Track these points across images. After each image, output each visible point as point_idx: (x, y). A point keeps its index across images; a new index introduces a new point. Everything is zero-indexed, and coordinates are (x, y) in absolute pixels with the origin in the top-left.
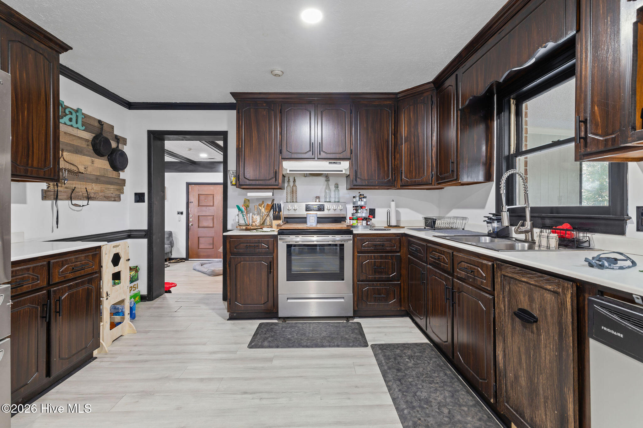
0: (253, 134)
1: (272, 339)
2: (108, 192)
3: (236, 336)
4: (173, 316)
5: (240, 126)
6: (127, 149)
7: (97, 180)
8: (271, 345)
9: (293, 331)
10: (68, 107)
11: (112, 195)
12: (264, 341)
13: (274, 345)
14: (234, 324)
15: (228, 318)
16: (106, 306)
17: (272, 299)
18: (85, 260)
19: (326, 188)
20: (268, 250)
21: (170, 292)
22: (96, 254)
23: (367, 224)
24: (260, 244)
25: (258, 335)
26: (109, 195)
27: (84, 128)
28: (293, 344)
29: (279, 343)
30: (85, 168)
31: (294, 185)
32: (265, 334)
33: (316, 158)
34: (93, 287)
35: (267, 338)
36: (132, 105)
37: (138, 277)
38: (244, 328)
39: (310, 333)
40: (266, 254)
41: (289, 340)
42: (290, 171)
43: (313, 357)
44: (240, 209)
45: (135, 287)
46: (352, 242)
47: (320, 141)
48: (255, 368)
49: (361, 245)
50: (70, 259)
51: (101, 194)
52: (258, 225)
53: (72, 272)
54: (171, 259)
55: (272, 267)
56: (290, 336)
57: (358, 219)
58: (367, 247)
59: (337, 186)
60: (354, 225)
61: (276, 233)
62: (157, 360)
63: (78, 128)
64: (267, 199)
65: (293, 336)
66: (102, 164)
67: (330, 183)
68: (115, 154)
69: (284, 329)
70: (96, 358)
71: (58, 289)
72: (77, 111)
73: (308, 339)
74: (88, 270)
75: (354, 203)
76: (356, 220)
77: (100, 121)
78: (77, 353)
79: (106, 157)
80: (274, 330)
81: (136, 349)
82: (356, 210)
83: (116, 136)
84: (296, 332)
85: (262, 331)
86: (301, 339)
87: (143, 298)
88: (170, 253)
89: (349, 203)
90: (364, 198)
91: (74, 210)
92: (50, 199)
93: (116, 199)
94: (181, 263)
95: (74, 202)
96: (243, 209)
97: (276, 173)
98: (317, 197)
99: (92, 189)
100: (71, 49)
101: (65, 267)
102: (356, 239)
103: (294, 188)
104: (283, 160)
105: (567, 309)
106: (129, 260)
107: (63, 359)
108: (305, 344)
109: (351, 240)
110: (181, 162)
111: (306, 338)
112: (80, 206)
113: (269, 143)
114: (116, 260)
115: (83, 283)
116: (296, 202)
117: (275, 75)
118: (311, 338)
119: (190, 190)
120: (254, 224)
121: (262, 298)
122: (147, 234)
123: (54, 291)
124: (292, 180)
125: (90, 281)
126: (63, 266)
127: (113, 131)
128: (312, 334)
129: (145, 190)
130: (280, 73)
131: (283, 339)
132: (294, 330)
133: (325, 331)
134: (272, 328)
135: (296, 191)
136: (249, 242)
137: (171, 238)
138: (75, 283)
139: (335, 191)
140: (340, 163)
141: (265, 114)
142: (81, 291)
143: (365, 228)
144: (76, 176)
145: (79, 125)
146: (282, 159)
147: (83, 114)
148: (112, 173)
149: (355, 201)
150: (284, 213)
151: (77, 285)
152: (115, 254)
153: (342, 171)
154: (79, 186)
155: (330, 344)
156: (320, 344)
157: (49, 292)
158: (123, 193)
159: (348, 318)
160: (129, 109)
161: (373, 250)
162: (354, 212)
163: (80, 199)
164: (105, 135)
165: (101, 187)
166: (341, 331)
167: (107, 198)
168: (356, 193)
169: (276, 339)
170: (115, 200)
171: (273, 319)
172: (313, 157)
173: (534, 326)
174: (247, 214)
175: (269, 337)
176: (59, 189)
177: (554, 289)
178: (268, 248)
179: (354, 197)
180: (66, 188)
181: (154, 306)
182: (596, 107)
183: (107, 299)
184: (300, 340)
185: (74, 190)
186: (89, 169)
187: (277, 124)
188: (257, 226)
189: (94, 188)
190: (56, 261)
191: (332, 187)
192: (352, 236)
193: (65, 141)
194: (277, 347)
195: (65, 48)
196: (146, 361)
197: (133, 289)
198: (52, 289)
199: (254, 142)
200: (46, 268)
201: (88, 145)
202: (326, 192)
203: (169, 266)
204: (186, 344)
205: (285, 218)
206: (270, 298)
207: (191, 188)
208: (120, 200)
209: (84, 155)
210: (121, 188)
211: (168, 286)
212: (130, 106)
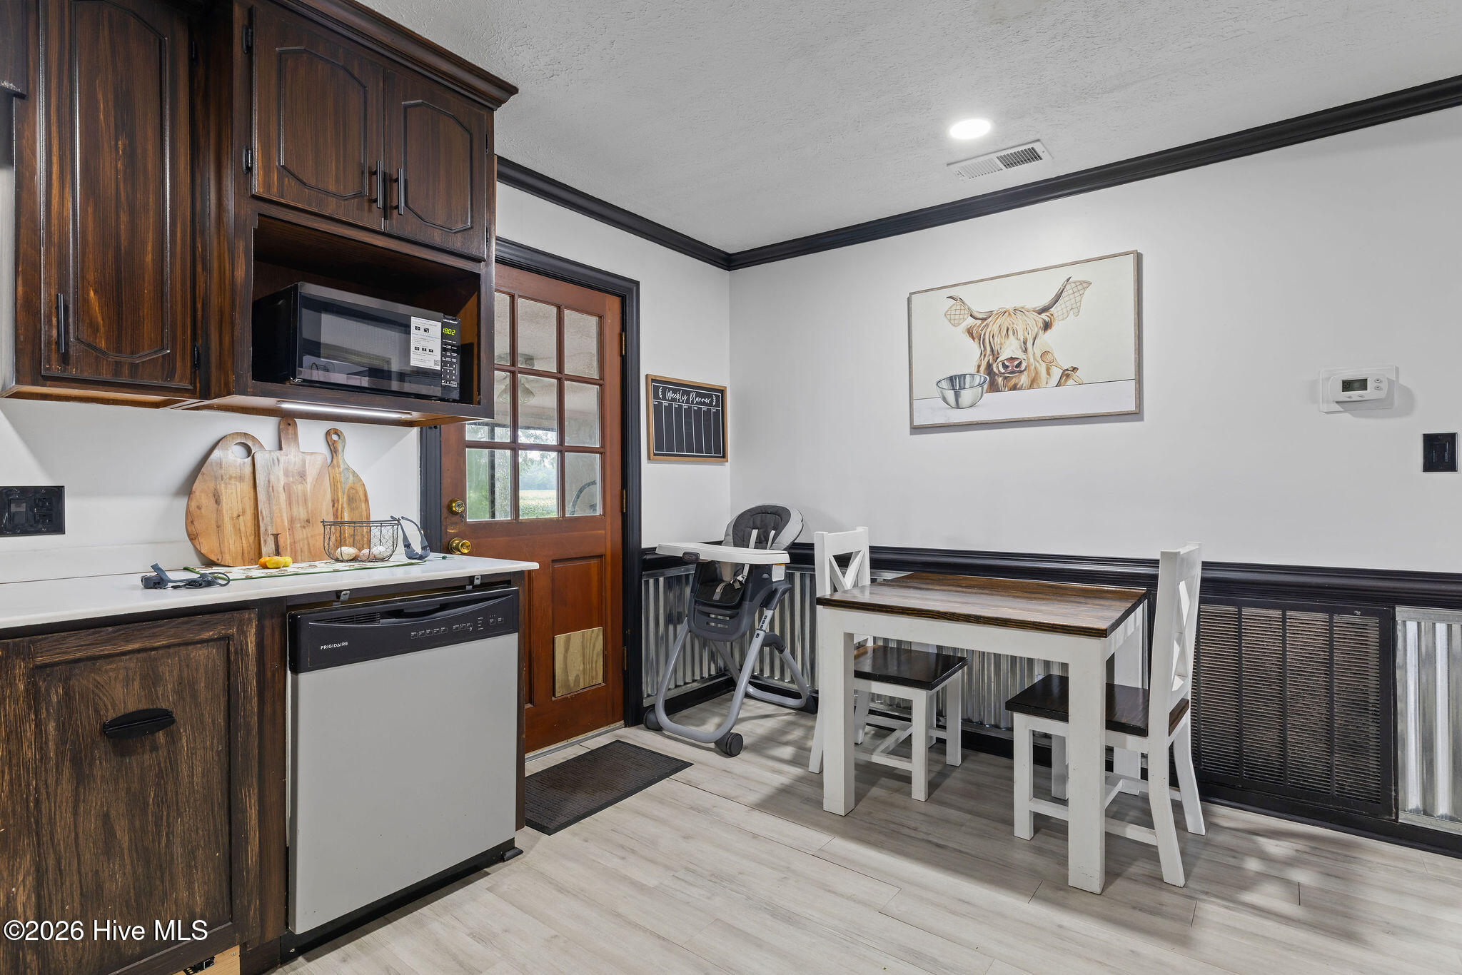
105: (248, 656)
173: (161, 736)
177: (220, 632)
182: (92, 293)
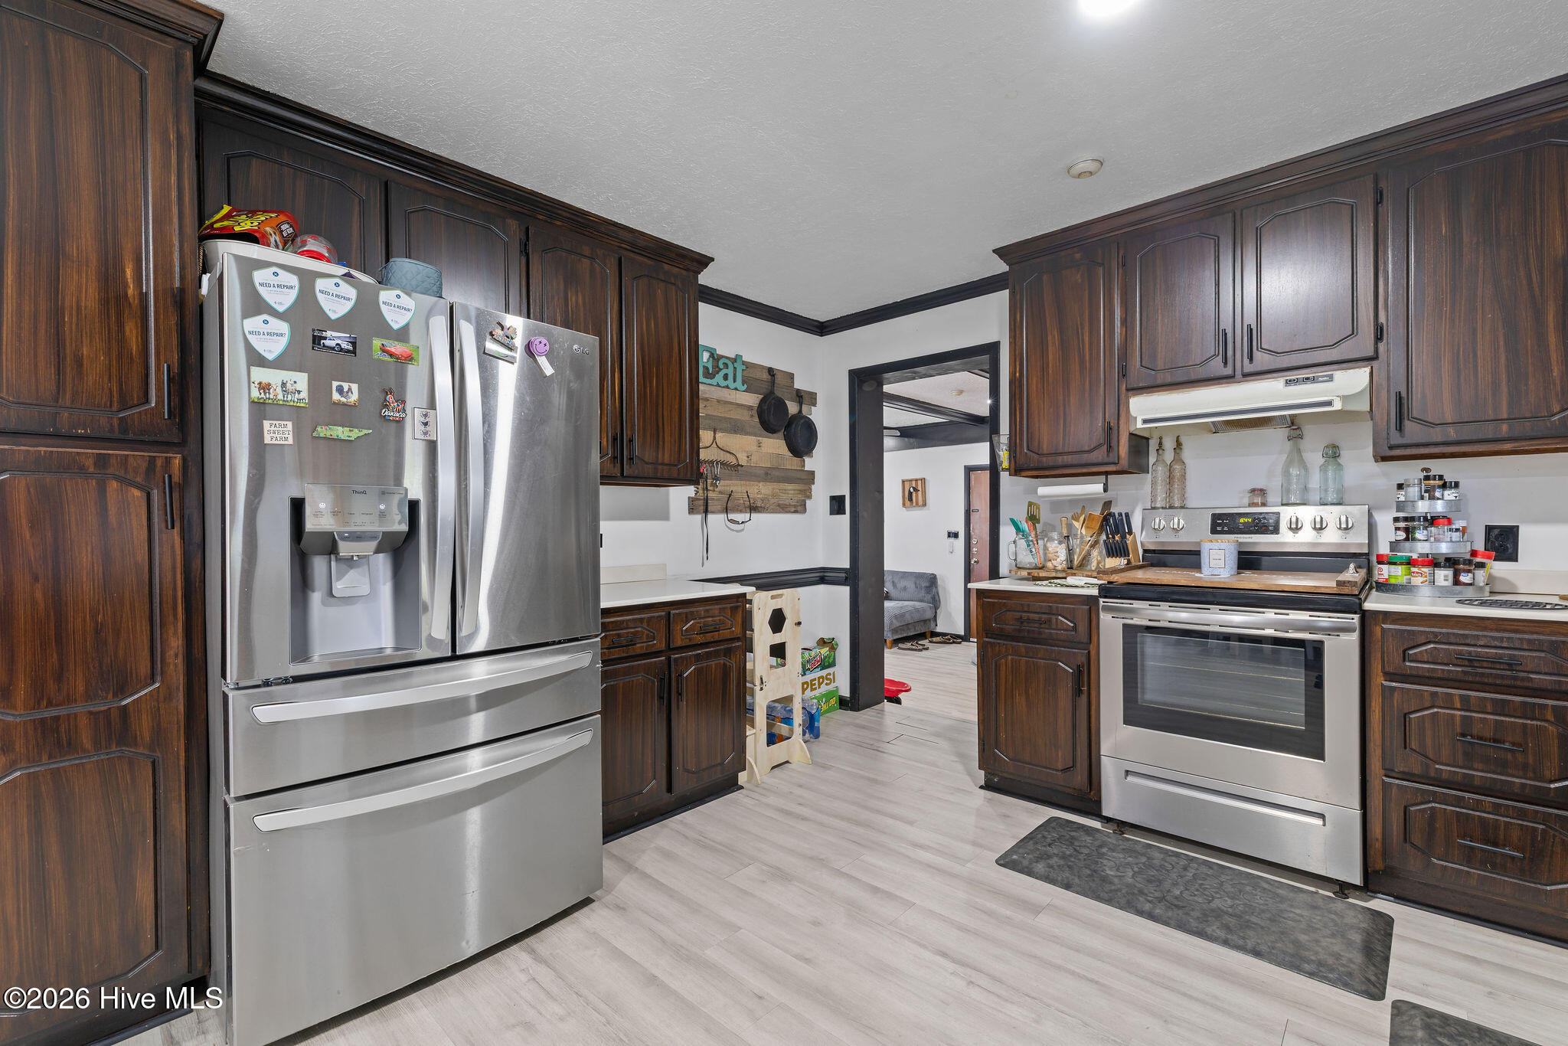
0: (1050, 338)
1: (1062, 862)
2: (785, 496)
3: (983, 829)
4: (880, 749)
5: (1018, 324)
6: (817, 415)
7: (768, 475)
8: (1053, 875)
9: (1128, 864)
10: (723, 357)
11: (791, 501)
12: (1038, 859)
13: (1059, 879)
14: (990, 800)
15: (983, 783)
16: (761, 702)
17: (1086, 764)
18: (719, 616)
19: (1289, 463)
20: (1074, 633)
21: (898, 701)
22: (737, 608)
23: (1457, 582)
24: (1054, 617)
25: (1031, 842)
26: (787, 502)
27: (746, 386)
28: (1110, 895)
29: (1073, 879)
30: (748, 457)
31: (1178, 458)
32: (1049, 845)
33: (1238, 373)
34: (732, 663)
35: (1049, 857)
36: (826, 327)
37: (834, 659)
38: (1008, 817)
39: (1177, 884)
40: (1071, 643)
41: (1105, 879)
42: (1145, 421)
43: (1153, 950)
44: (1018, 530)
45: (827, 679)
46: (1355, 637)
47: (1250, 318)
48: (990, 913)
49: (1401, 652)
50: (697, 612)
51: (772, 501)
52: (1060, 568)
53: (700, 634)
54: (934, 634)
55: (1085, 680)
56: (1112, 873)
57: (1410, 562)
58: (1427, 662)
59: (1333, 453)
60: (1392, 581)
61: (1095, 592)
62: (821, 824)
63: (736, 389)
64: (1089, 500)
65: (1120, 874)
66: (775, 446)
67: (1305, 444)
68: (794, 426)
69: (1104, 850)
70: (742, 788)
71: (681, 657)
72: (734, 361)
73: (1161, 899)
74: (725, 634)
75: (1400, 506)
76: (1401, 564)
77: (771, 371)
78: (707, 768)
79: (781, 434)
80: (1076, 843)
81: (798, 791)
82: (1407, 530)
83: (798, 390)
84: (1136, 869)
85: (1044, 837)
86: (1141, 892)
87: (843, 703)
88: (932, 622)
89: (1382, 507)
90: (1444, 486)
91: (733, 530)
92: (698, 513)
93: (799, 508)
94: (954, 645)
95: (732, 516)
96: (1025, 526)
97: (1110, 432)
98: (1253, 491)
99: (759, 492)
100: (712, 259)
101: (691, 623)
102: (1378, 630)
103: (1177, 467)
104: (1130, 393)
106: (799, 624)
107: (688, 771)
108: (1147, 907)
109: (1354, 631)
110: (951, 423)
111: (1157, 894)
112: (738, 523)
113: (1091, 354)
114: (777, 620)
115: (716, 654)
116: (1182, 507)
117: (1079, 175)
118: (1176, 898)
119: (973, 483)
120: (1049, 565)
121: (1058, 755)
122: (848, 577)
123: (676, 659)
124: (1169, 444)
125: (728, 652)
126: (687, 622)
127: (793, 382)
128: (1182, 888)
129: (845, 491)
130: (1091, 166)
131: (1089, 872)
132: (1134, 862)
133: (1233, 898)
134: (1073, 838)
135: (1183, 476)
136: (1026, 609)
137: (934, 590)
138: (706, 652)
139: (1323, 469)
140: (1331, 378)
141: (1080, 280)
142: (714, 666)
143: (1444, 592)
144: (734, 472)
145: (739, 384)
146: (1128, 390)
147: (744, 363)
148: (791, 462)
149: (1402, 499)
150: (1141, 538)
151: (708, 655)
152: (775, 611)
153: (1329, 403)
154: (739, 489)
155: (1228, 936)
156: (1193, 925)
157: (669, 659)
158: (810, 497)
159: (1343, 889)
160: (821, 336)
161: (1460, 677)
162: (1399, 538)
163: (741, 511)
164: (778, 393)
165: (773, 489)
166: (1291, 915)
167: (783, 508)
168: (1411, 471)
169: (1069, 867)
170: (796, 512)
171: (1090, 816)
172: (1228, 371)
174: (1037, 540)
175: (1057, 855)
176: (711, 494)
178: (1075, 628)
179: (1400, 487)
180: (721, 493)
181: (857, 721)
183: (761, 689)
184: (1136, 892)
185: (730, 495)
186: (754, 458)
187: (1114, 298)
188: (1057, 571)
189: (760, 490)
190: (677, 612)
191: (1315, 458)
192: (1356, 617)
193: (719, 415)
194: (1067, 887)
195: (704, 261)
196: (805, 819)
197: (826, 681)
198: (672, 656)
199: (1051, 357)
200: (663, 622)
201: (752, 416)
202: (1286, 473)
203: (927, 649)
204: (878, 812)
205: (1145, 551)
206: (1079, 759)
207: (975, 479)
208: (804, 511)
209: (747, 434)
210: (806, 488)
211: (894, 688)
212: (822, 328)
